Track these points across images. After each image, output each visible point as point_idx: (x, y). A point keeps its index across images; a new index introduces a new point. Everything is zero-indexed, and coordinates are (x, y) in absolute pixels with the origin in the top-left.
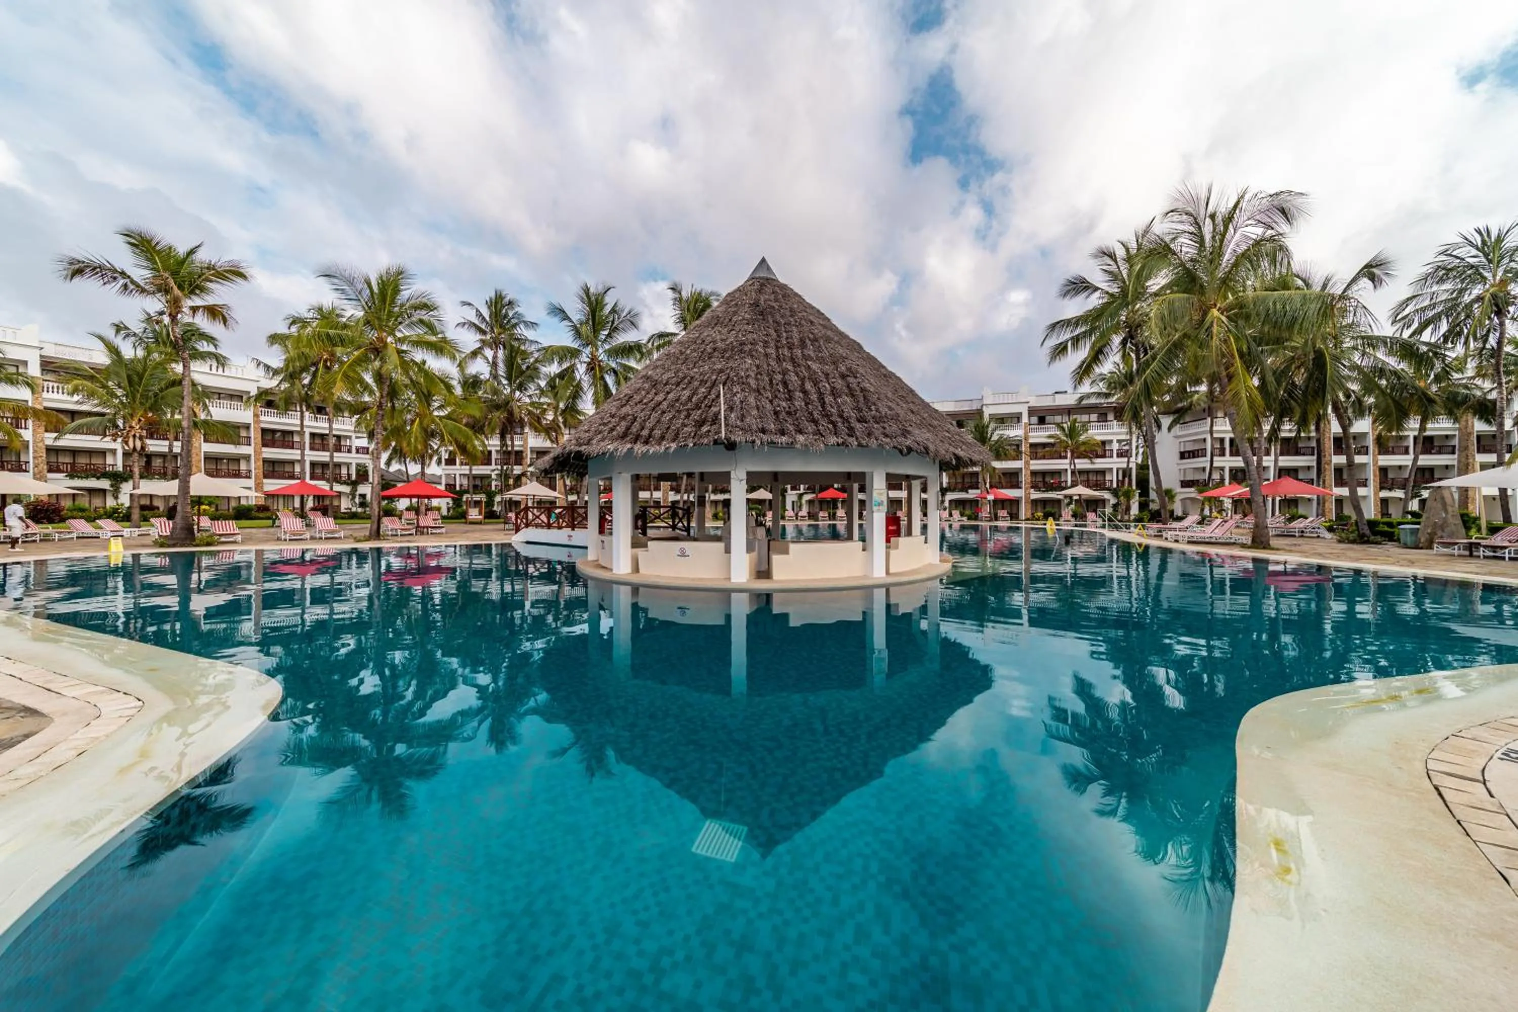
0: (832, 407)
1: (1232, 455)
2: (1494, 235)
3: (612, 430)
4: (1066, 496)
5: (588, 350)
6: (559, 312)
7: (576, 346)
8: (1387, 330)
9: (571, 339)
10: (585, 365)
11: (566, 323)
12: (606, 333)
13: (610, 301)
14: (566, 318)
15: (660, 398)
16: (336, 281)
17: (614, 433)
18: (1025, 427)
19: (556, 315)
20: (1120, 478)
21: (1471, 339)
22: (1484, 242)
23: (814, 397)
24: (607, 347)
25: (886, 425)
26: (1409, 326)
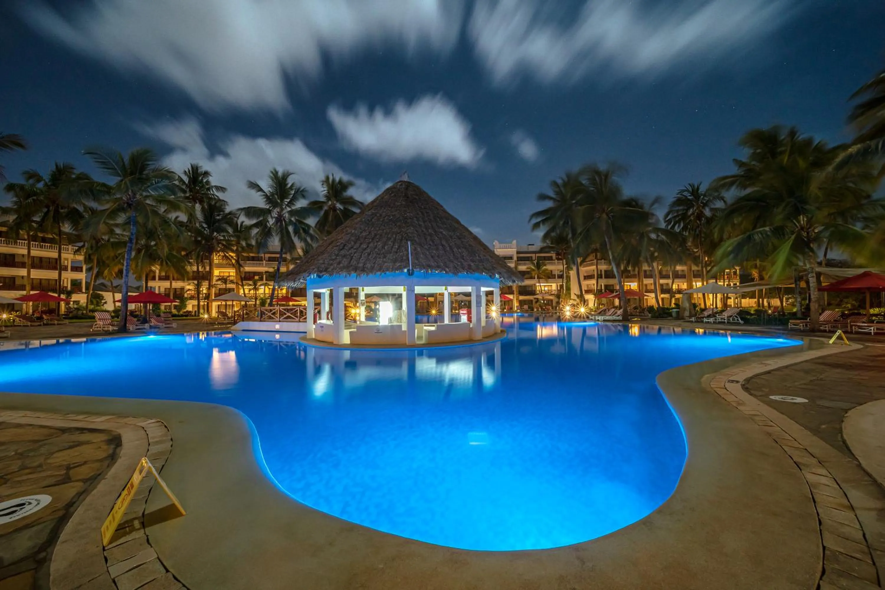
0: (457, 254)
1: (605, 278)
2: (696, 186)
3: (339, 263)
4: (535, 298)
5: (277, 210)
6: (254, 186)
7: (268, 207)
8: (663, 225)
9: (264, 203)
10: (274, 219)
11: (260, 193)
12: (288, 200)
13: (290, 181)
14: (260, 190)
15: (364, 246)
16: (96, 156)
17: (341, 265)
18: (515, 262)
19: (253, 188)
20: (559, 289)
21: (691, 231)
22: (693, 190)
23: (448, 249)
24: (289, 209)
25: (484, 264)
26: (671, 224)
